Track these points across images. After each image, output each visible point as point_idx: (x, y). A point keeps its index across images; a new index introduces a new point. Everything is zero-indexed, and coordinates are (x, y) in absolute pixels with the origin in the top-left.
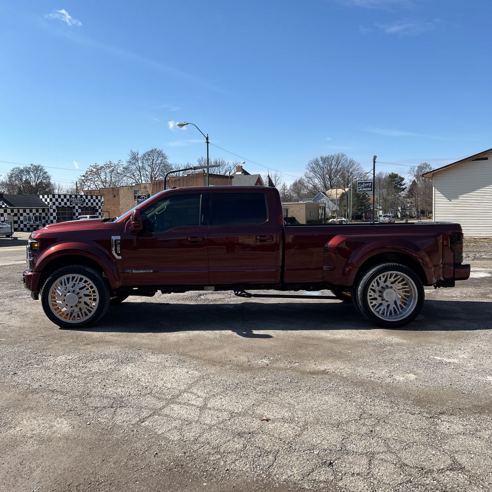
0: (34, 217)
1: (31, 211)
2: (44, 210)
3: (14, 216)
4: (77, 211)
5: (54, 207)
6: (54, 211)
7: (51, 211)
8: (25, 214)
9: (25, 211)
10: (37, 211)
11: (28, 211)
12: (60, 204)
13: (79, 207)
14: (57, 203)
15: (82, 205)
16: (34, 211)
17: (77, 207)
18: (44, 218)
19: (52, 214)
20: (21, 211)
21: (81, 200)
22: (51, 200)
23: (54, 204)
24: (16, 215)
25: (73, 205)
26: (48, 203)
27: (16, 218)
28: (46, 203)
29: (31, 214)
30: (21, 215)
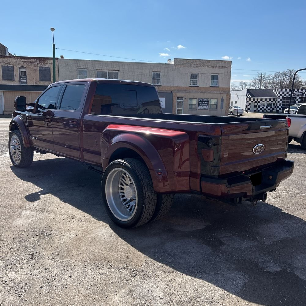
0: (267, 104)
1: (266, 100)
2: (274, 100)
3: (255, 102)
4: (297, 100)
5: (281, 97)
6: (281, 100)
7: (279, 100)
8: (261, 102)
9: (261, 100)
10: (270, 100)
11: (264, 100)
12: (285, 95)
13: (300, 98)
14: (283, 95)
15: (302, 96)
16: (268, 100)
17: (298, 98)
18: (274, 104)
19: (279, 102)
20: (259, 100)
21: (302, 93)
22: (279, 93)
23: (281, 95)
24: (256, 102)
25: (295, 96)
26: (278, 95)
27: (256, 104)
28: (276, 95)
29: (266, 102)
30: (259, 102)
